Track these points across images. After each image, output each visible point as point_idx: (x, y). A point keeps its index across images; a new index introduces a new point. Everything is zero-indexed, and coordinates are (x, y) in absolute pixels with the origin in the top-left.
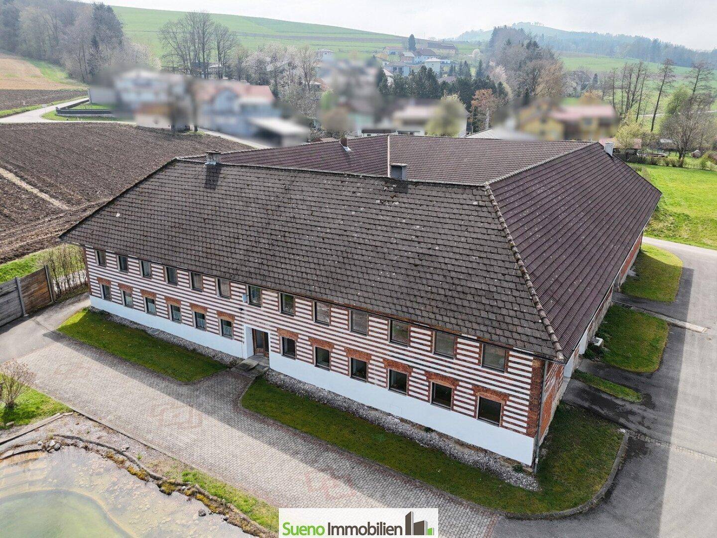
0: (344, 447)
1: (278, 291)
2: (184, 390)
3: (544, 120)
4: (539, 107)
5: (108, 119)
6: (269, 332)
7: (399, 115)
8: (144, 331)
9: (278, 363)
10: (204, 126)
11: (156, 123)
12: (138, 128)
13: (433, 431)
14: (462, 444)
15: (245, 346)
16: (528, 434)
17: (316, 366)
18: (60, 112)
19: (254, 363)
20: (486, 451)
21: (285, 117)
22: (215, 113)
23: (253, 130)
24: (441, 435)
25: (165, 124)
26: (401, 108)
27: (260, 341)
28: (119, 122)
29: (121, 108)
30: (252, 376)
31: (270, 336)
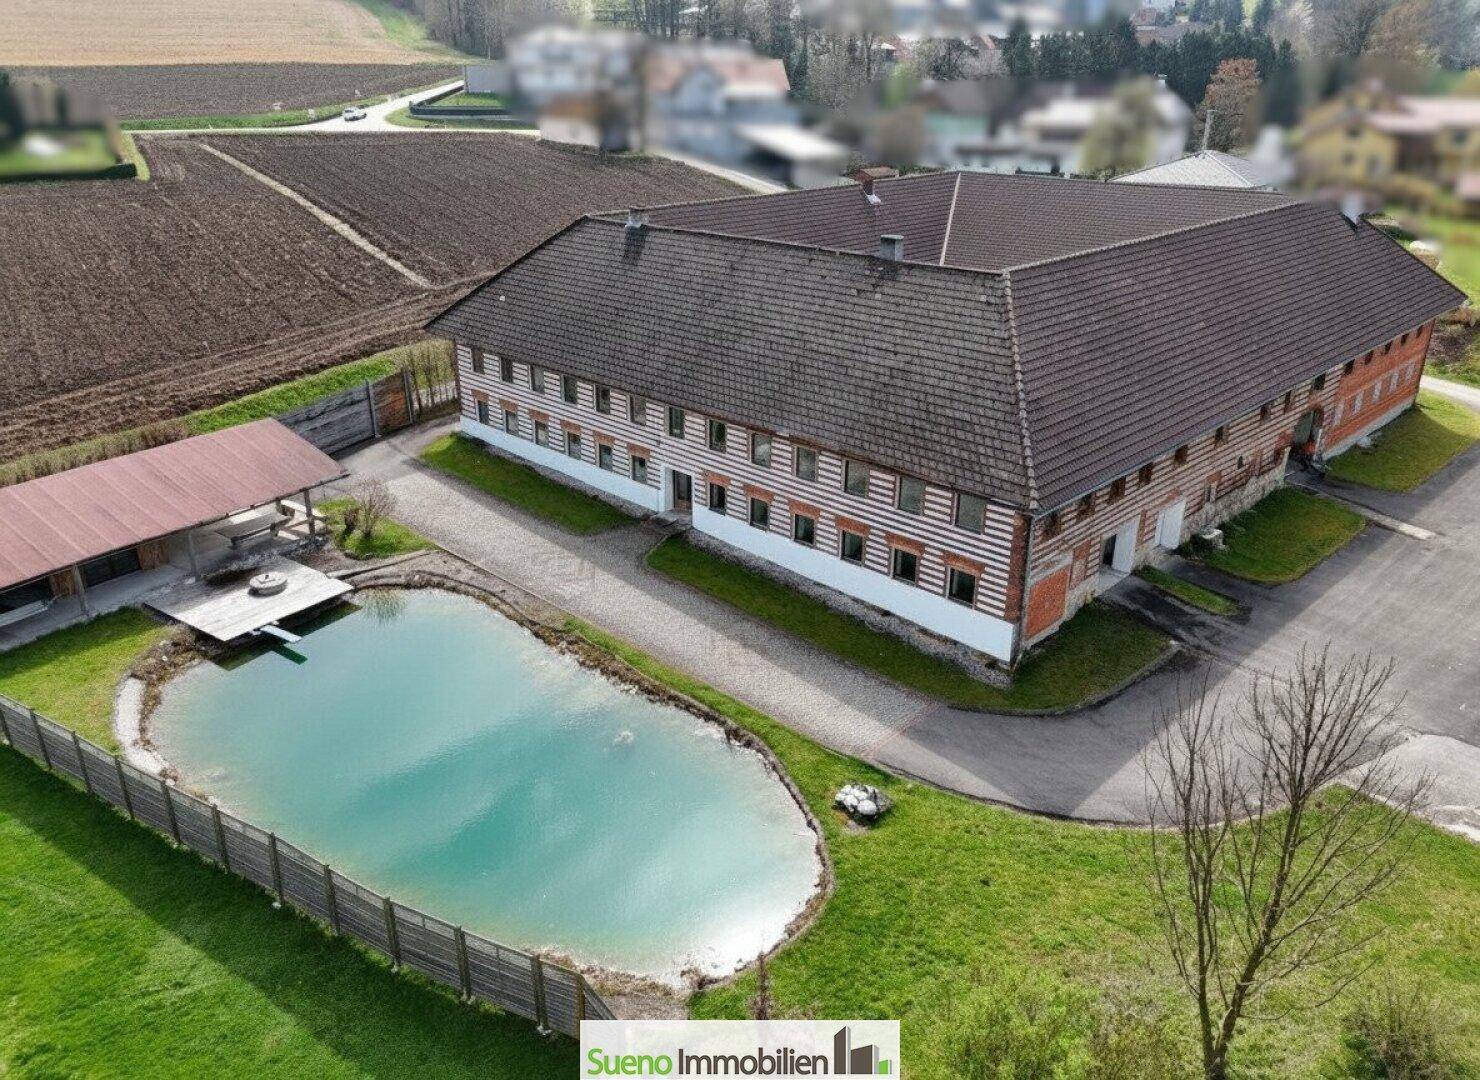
0: (768, 621)
1: (706, 414)
2: (579, 541)
3: (1354, 132)
4: (1351, 103)
5: (494, 125)
6: (693, 475)
7: (1035, 118)
8: (530, 469)
9: (704, 520)
10: (655, 140)
11: (574, 134)
12: (544, 143)
13: (893, 615)
14: (924, 631)
15: (661, 493)
16: (1005, 619)
17: (751, 524)
18: (416, 110)
19: (671, 519)
20: (955, 643)
21: (807, 122)
22: (679, 114)
23: (743, 150)
24: (902, 621)
25: (587, 137)
26: (1041, 104)
27: (682, 490)
28: (510, 131)
29: (518, 105)
30: (666, 534)
31: (694, 481)
